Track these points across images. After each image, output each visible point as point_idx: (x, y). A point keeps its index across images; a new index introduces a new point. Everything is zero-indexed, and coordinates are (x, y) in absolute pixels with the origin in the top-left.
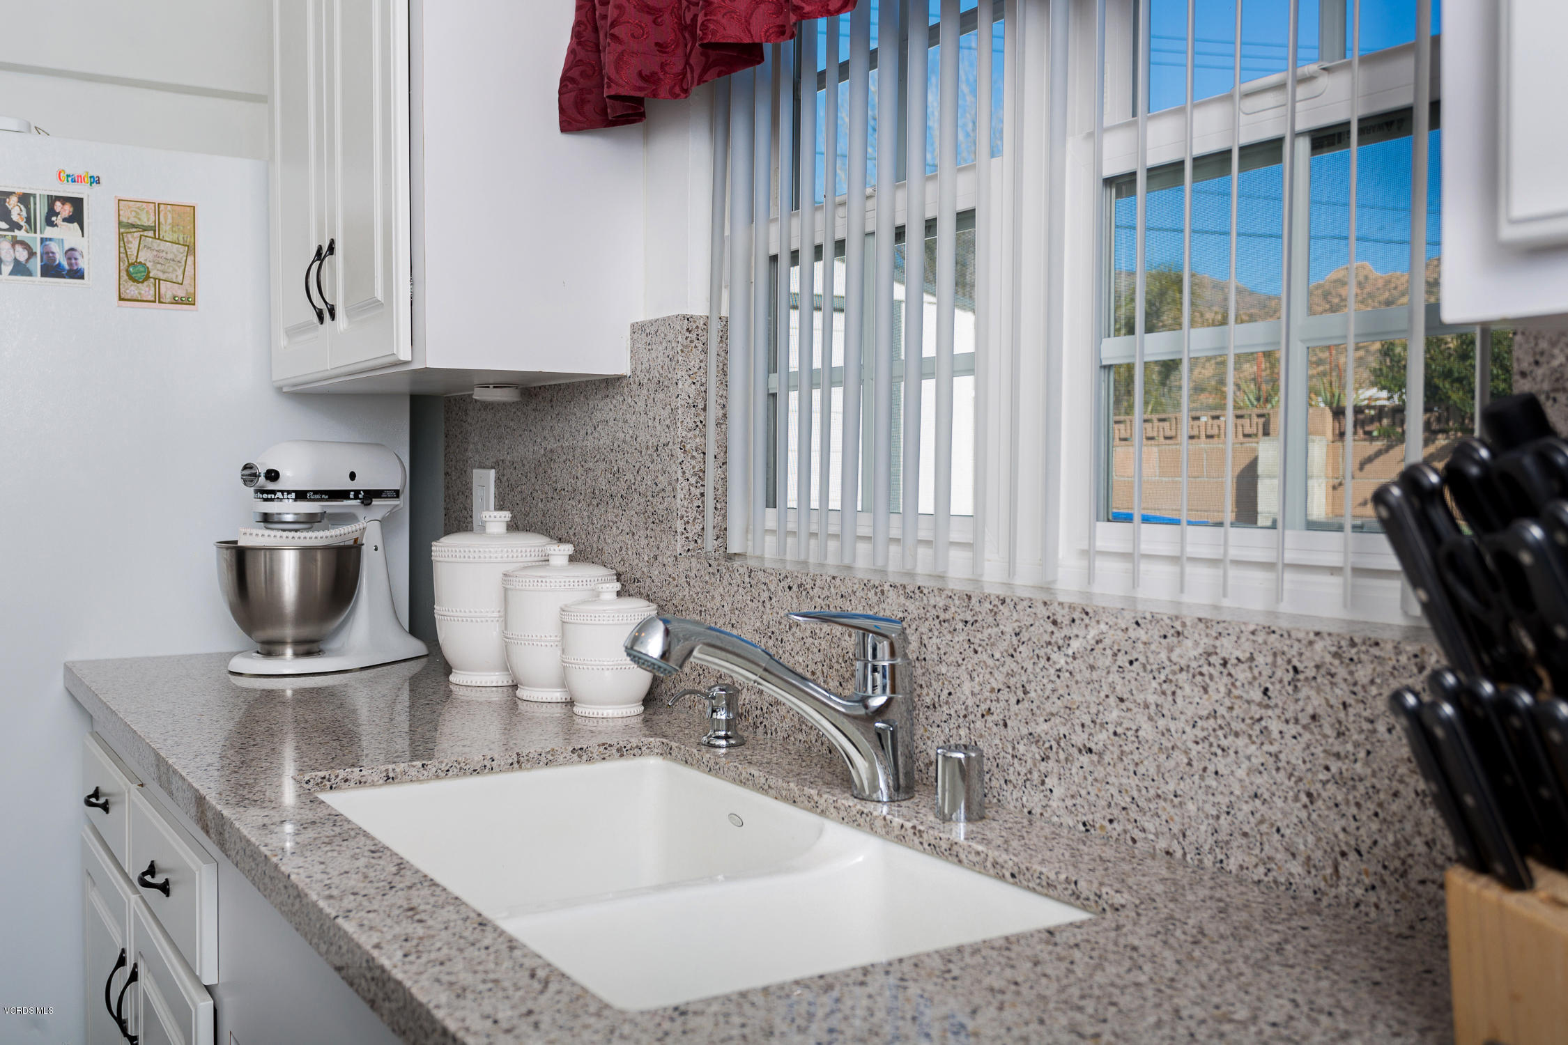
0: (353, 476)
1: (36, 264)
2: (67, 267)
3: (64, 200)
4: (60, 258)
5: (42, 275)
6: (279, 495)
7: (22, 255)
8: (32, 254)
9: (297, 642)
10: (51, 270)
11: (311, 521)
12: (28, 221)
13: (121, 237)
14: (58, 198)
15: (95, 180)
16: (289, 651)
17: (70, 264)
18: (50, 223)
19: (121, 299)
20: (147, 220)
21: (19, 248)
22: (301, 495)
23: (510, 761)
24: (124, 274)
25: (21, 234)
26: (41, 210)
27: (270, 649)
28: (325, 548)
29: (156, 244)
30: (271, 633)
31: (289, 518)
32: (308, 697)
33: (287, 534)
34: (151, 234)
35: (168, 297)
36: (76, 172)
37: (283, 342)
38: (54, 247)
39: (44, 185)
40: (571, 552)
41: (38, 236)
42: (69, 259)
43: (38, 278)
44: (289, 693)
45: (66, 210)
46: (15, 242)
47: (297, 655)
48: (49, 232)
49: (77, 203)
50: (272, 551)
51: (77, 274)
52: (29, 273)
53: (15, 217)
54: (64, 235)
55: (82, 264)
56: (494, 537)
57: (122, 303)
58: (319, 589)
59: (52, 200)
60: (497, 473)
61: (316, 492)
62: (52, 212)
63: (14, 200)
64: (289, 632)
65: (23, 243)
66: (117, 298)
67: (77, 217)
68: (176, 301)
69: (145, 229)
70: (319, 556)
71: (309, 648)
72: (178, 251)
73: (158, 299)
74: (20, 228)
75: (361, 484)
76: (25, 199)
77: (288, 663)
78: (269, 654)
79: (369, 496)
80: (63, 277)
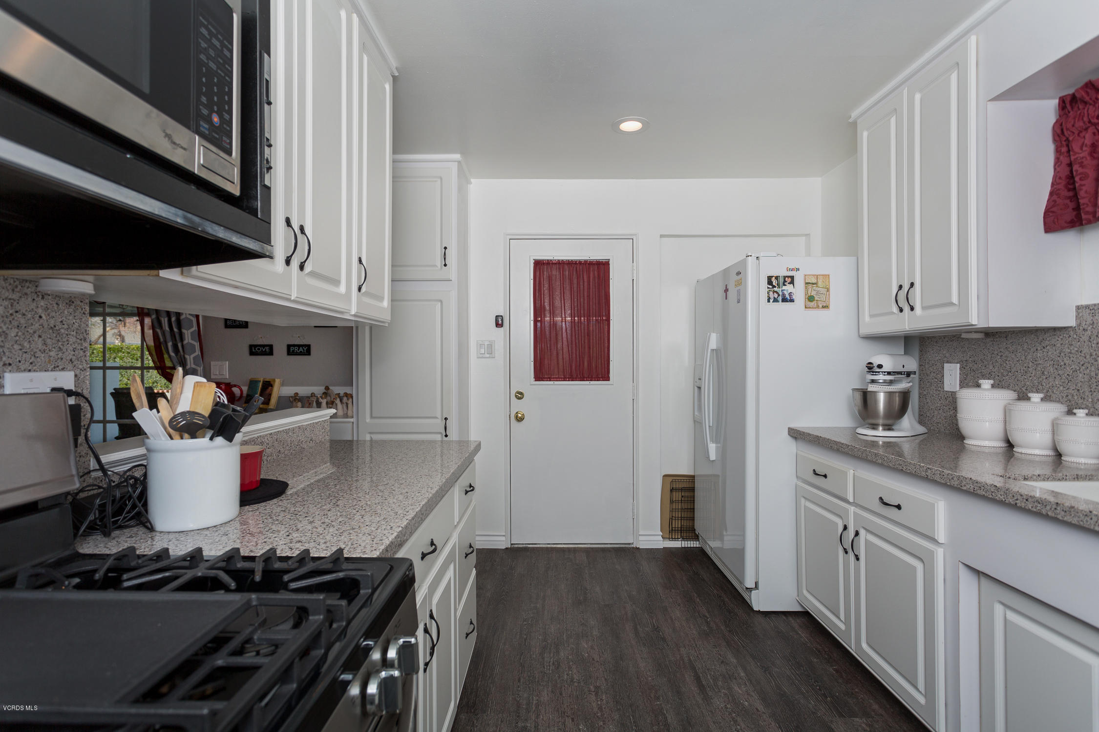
0: (903, 366)
1: (780, 298)
2: (789, 299)
3: (788, 277)
4: (787, 296)
5: (782, 302)
6: (881, 373)
7: (776, 296)
8: (779, 295)
9: (883, 425)
10: (784, 300)
11: (891, 382)
12: (778, 285)
13: (806, 288)
14: (787, 276)
15: (798, 270)
16: (881, 428)
17: (790, 298)
18: (785, 285)
19: (806, 308)
20: (814, 281)
21: (775, 294)
22: (889, 373)
23: (1073, 477)
24: (807, 299)
25: (776, 289)
26: (781, 280)
27: (874, 427)
28: (900, 392)
29: (817, 289)
30: (873, 421)
31: (881, 381)
32: (888, 445)
33: (883, 386)
34: (815, 285)
35: (821, 306)
36: (792, 267)
37: (867, 319)
38: (785, 292)
39: (783, 273)
40: (1042, 397)
41: (781, 289)
42: (790, 296)
43: (781, 303)
44: (881, 443)
45: (789, 280)
46: (774, 292)
47: (884, 430)
48: (784, 288)
49: (792, 278)
50: (875, 392)
51: (792, 301)
52: (778, 301)
53: (774, 284)
54: (788, 288)
55: (794, 297)
56: (985, 390)
57: (807, 309)
58: (896, 408)
59: (785, 277)
60: (961, 365)
61: (893, 372)
62: (785, 281)
63: (774, 278)
64: (881, 421)
65: (776, 292)
66: (804, 307)
67: (792, 282)
68: (823, 307)
69: (813, 284)
70: (897, 394)
71: (888, 427)
72: (824, 291)
73: (818, 307)
74: (775, 287)
75: (906, 369)
76: (777, 278)
77: (880, 432)
78: (874, 429)
79: (908, 374)
80: (788, 302)
